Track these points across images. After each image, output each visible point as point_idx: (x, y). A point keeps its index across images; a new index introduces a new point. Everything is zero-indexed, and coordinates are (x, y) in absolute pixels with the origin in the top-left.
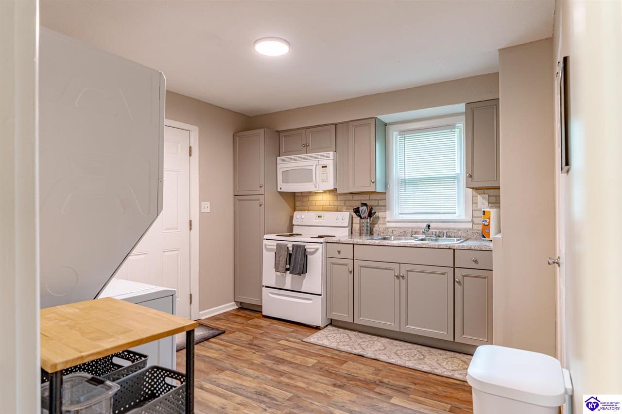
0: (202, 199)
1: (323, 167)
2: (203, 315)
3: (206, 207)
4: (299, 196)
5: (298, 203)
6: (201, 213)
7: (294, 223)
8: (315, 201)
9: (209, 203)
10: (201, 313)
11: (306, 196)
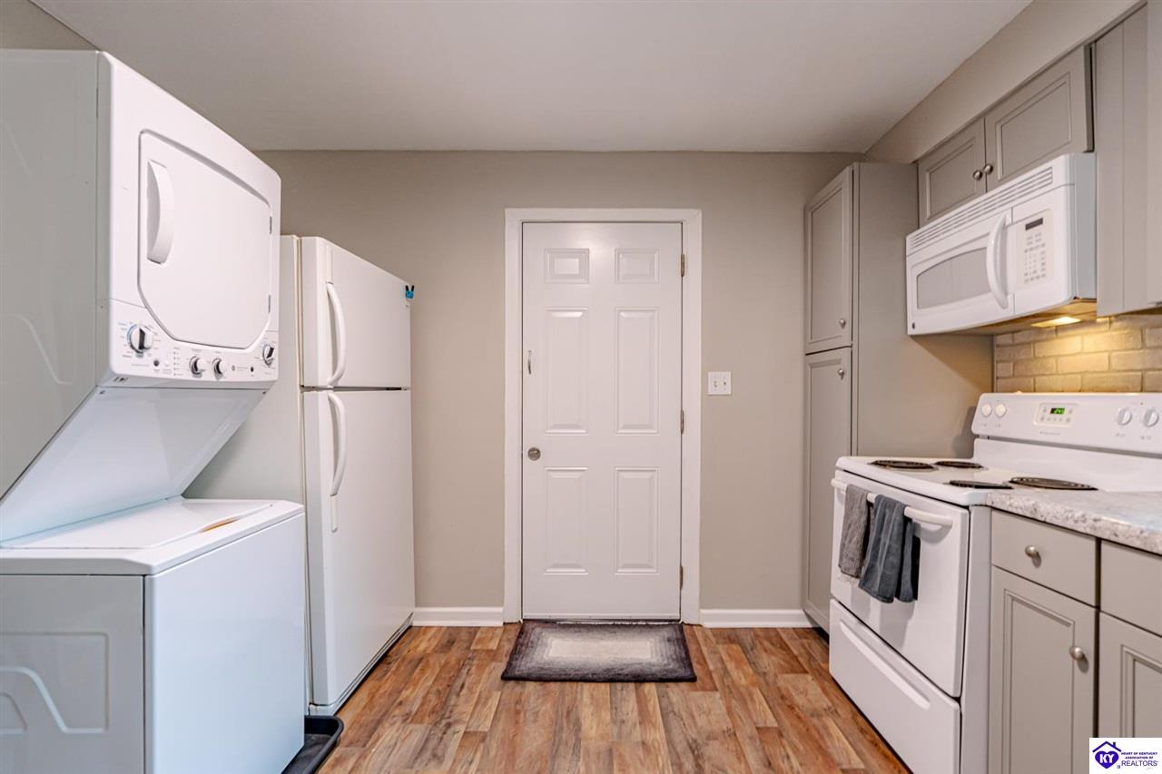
0: (709, 365)
1: (1028, 227)
2: (710, 618)
3: (722, 383)
4: (1005, 346)
5: (1001, 369)
6: (707, 399)
7: (975, 429)
8: (1059, 356)
9: (729, 373)
10: (704, 611)
11: (1029, 343)
